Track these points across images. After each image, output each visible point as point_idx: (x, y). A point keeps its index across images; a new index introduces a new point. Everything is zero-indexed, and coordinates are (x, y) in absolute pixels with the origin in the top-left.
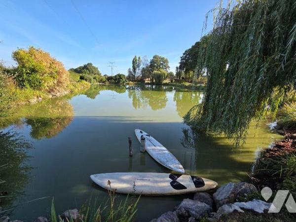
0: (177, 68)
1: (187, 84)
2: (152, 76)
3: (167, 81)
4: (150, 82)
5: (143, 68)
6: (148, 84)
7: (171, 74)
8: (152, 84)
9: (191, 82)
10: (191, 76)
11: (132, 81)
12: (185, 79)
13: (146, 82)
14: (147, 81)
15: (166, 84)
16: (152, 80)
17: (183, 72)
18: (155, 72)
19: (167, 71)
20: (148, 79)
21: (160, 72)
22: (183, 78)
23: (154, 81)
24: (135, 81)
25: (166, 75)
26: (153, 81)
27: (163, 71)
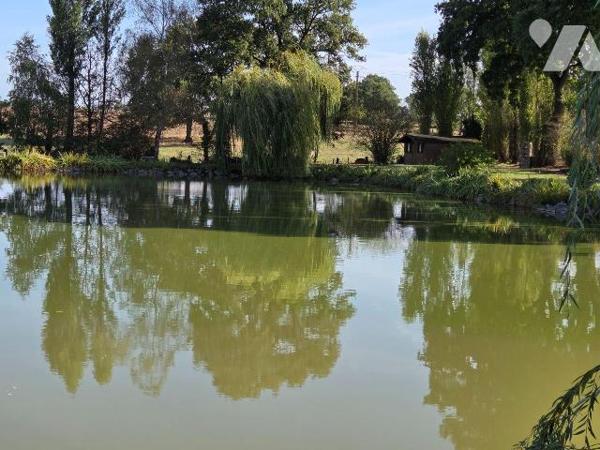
0: (422, 42)
1: (508, 177)
2: (218, 110)
3: (343, 150)
4: (196, 155)
5: (145, 42)
6: (181, 170)
7: (372, 96)
8: (220, 171)
9: (541, 161)
10: (532, 109)
11: (46, 145)
12: (489, 140)
13: (166, 153)
14: (177, 144)
15: (333, 178)
16: (216, 140)
17: (471, 82)
18: (249, 72)
19: (344, 72)
20: (180, 132)
21: (282, 80)
22: (472, 128)
23: (237, 147)
24: (71, 144)
25: (336, 98)
26: (223, 145)
27: (311, 67)
